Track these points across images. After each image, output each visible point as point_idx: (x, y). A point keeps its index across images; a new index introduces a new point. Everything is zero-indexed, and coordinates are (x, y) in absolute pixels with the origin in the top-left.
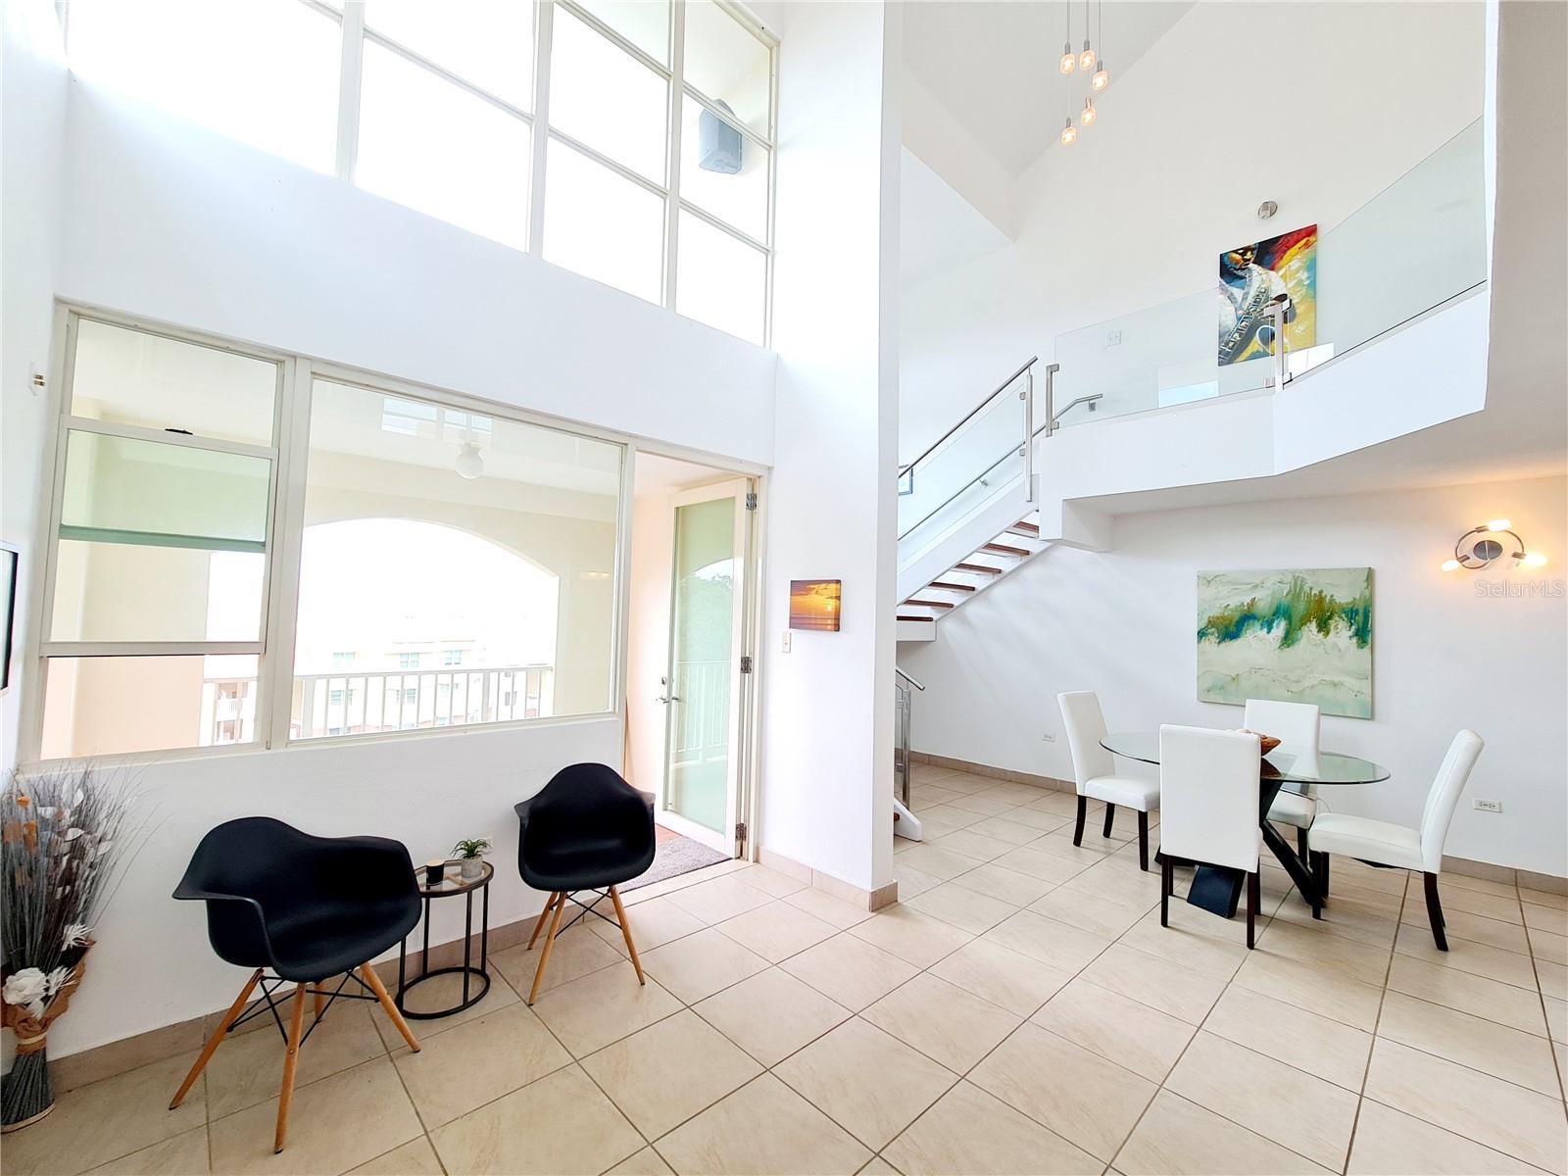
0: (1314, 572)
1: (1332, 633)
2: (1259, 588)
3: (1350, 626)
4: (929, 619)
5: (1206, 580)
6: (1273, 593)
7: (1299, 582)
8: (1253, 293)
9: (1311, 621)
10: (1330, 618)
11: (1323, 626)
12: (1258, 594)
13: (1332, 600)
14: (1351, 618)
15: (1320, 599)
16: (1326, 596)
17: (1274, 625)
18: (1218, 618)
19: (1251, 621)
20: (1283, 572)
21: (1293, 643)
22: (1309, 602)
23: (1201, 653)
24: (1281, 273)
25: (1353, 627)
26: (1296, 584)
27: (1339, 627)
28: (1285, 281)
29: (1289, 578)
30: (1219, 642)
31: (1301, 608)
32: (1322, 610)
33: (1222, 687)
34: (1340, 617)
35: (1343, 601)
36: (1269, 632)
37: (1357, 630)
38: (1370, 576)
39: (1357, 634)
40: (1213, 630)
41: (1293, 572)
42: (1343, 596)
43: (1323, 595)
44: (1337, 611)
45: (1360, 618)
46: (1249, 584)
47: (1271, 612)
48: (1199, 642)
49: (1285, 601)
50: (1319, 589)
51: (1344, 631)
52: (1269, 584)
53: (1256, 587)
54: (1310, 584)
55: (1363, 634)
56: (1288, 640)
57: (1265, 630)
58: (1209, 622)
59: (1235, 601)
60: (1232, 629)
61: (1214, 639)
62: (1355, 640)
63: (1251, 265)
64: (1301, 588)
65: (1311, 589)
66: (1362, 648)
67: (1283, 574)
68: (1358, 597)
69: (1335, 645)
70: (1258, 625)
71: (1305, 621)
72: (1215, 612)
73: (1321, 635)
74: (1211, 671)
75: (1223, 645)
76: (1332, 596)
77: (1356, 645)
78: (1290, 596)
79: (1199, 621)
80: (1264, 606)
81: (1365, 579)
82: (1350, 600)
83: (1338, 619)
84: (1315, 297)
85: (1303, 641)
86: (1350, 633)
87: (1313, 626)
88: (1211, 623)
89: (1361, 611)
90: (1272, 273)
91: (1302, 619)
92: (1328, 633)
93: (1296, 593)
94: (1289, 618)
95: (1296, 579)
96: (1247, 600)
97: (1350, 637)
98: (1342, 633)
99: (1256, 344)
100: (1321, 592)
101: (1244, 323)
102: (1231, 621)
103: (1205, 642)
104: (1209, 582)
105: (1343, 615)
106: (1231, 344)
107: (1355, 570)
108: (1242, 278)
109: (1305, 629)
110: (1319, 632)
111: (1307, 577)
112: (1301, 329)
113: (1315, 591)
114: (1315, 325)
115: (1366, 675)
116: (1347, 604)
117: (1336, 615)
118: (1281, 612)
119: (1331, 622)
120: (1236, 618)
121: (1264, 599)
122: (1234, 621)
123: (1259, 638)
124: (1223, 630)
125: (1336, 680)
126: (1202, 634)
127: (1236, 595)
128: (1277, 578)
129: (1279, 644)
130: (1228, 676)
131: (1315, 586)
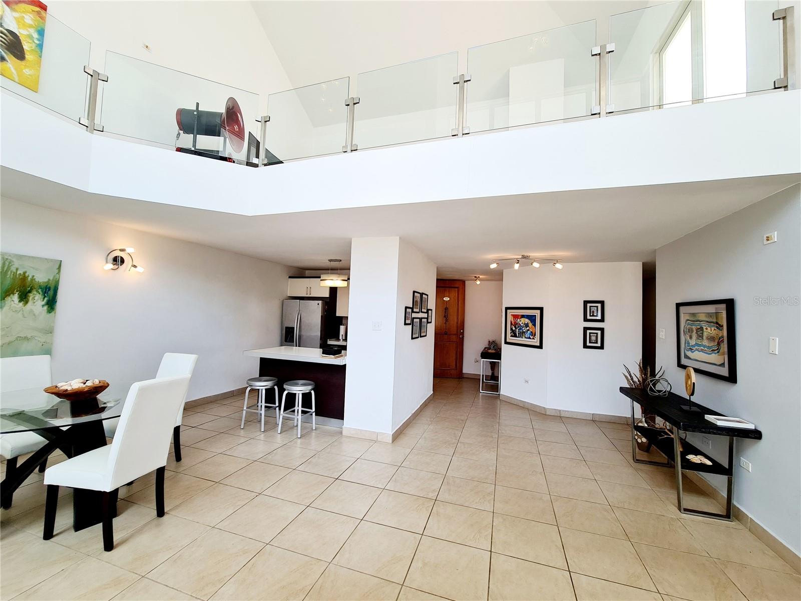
0: (20, 257)
1: (30, 303)
3: (44, 298)
7: (7, 263)
9: (14, 294)
10: (30, 292)
11: (24, 297)
13: (33, 279)
14: (45, 293)
15: (24, 277)
16: (28, 276)
22: (14, 279)
25: (46, 299)
26: (3, 264)
27: (36, 298)
28: (18, 24)
31: (6, 283)
32: (24, 286)
34: (37, 291)
35: (41, 281)
37: (48, 301)
38: (60, 265)
39: (47, 304)
42: (41, 277)
43: (27, 275)
44: (36, 287)
45: (51, 293)
50: (24, 270)
51: (39, 301)
54: (16, 266)
55: (51, 304)
62: (46, 308)
64: (9, 267)
65: (17, 269)
66: (50, 313)
68: (51, 278)
69: (31, 311)
71: (8, 293)
73: (21, 304)
76: (33, 276)
77: (46, 311)
81: (58, 267)
82: (46, 280)
83: (35, 293)
84: (40, 56)
85: (5, 308)
86: (44, 303)
87: (16, 297)
89: (52, 288)
91: (6, 292)
92: (27, 302)
95: (4, 260)
97: (43, 306)
98: (37, 302)
100: (25, 273)
105: (40, 291)
107: (52, 260)
109: (8, 299)
110: (20, 301)
111: (14, 260)
112: (27, 72)
113: (20, 272)
114: (39, 76)
115: (50, 331)
116: (44, 283)
117: (34, 290)
119: (30, 294)
125: (29, 336)
131: (20, 267)
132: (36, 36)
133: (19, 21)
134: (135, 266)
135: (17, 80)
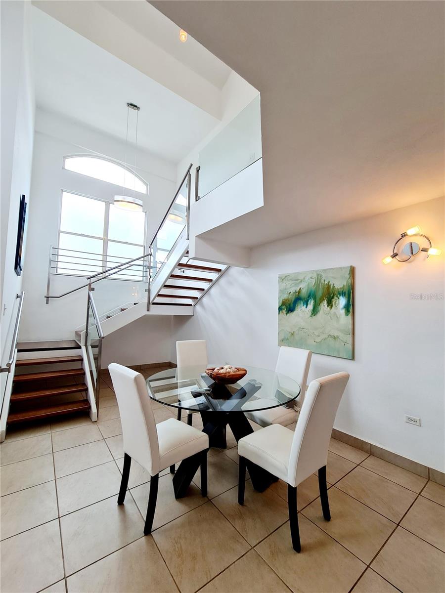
0: (325, 270)
1: (334, 307)
2: (303, 282)
4: (190, 305)
5: (282, 279)
6: (308, 284)
7: (319, 277)
9: (324, 300)
10: (333, 298)
11: (330, 304)
12: (302, 286)
13: (334, 287)
15: (329, 286)
17: (309, 303)
18: (286, 300)
19: (299, 301)
20: (312, 272)
21: (317, 313)
22: (323, 288)
23: (280, 320)
27: (337, 302)
29: (315, 275)
30: (287, 314)
31: (319, 294)
32: (329, 293)
33: (288, 339)
36: (306, 308)
37: (345, 305)
38: (352, 271)
39: (345, 307)
40: (284, 306)
41: (316, 271)
42: (339, 284)
43: (330, 284)
44: (336, 292)
46: (298, 280)
47: (307, 296)
48: (279, 313)
49: (313, 289)
51: (339, 305)
52: (306, 279)
53: (301, 281)
54: (324, 278)
55: (350, 308)
56: (315, 311)
57: (305, 306)
58: (283, 302)
59: (294, 289)
60: (292, 305)
61: (284, 311)
62: (344, 311)
64: (320, 281)
65: (324, 281)
66: (347, 315)
67: (312, 273)
68: (345, 285)
69: (335, 314)
70: (302, 303)
71: (322, 300)
72: (285, 296)
73: (329, 308)
74: (283, 330)
75: (288, 315)
76: (334, 284)
77: (345, 314)
78: (315, 286)
79: (279, 302)
80: (304, 293)
81: (349, 273)
82: (342, 286)
85: (321, 312)
87: (325, 303)
88: (284, 303)
89: (347, 293)
91: (320, 299)
92: (332, 307)
93: (318, 284)
94: (315, 299)
95: (318, 275)
96: (298, 289)
97: (342, 309)
100: (329, 282)
102: (291, 301)
103: (281, 314)
104: (283, 280)
105: (339, 296)
107: (344, 268)
109: (322, 304)
110: (328, 306)
111: (322, 274)
113: (326, 282)
116: (340, 288)
117: (335, 296)
118: (311, 295)
119: (333, 300)
120: (293, 300)
121: (304, 288)
122: (293, 301)
123: (303, 311)
124: (288, 307)
125: (335, 335)
126: (280, 309)
127: (293, 286)
128: (310, 276)
129: (310, 314)
130: (289, 332)
131: (327, 279)
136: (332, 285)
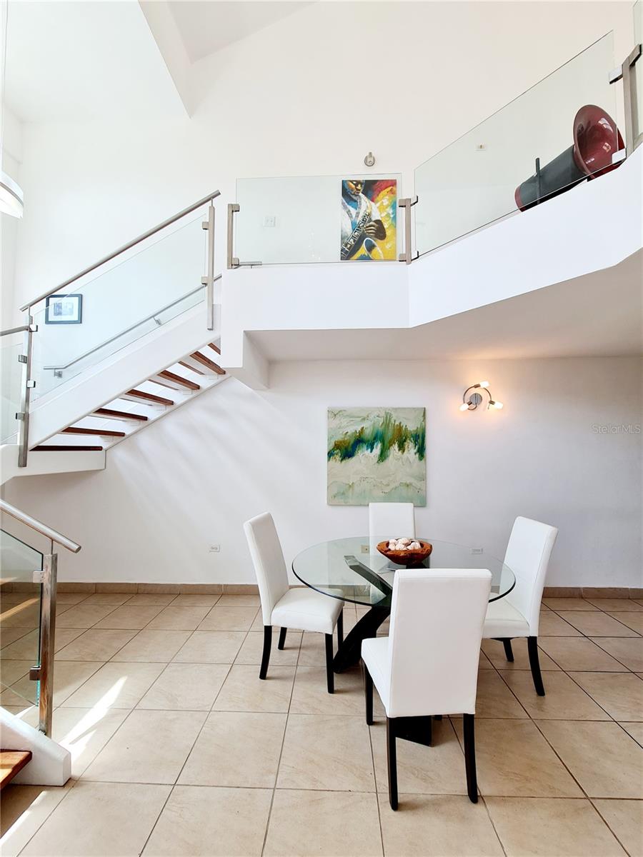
0: (396, 409)
1: (406, 451)
2: (366, 420)
3: (415, 446)
4: (99, 448)
5: (333, 414)
6: (374, 423)
8: (362, 214)
9: (395, 443)
10: (405, 441)
11: (402, 447)
12: (366, 425)
13: (406, 429)
14: (416, 441)
15: (400, 427)
17: (375, 446)
18: (341, 442)
19: (361, 444)
20: (379, 409)
21: (385, 458)
22: (394, 430)
23: (330, 469)
24: (378, 204)
25: (417, 447)
26: (387, 417)
27: (410, 447)
28: (380, 211)
29: (383, 414)
30: (342, 460)
31: (389, 435)
32: (401, 436)
33: (343, 494)
34: (410, 440)
35: (411, 430)
36: (371, 452)
37: (419, 448)
38: (424, 413)
39: (418, 451)
40: (338, 451)
41: (385, 409)
42: (412, 427)
43: (401, 425)
44: (408, 436)
45: (420, 441)
46: (360, 417)
47: (372, 439)
48: (329, 460)
49: (380, 430)
50: (399, 421)
52: (371, 417)
53: (364, 419)
54: (394, 418)
55: (421, 451)
56: (383, 456)
57: (369, 450)
58: (335, 445)
59: (352, 429)
60: (350, 449)
61: (338, 458)
62: (417, 455)
63: (361, 194)
64: (390, 420)
65: (395, 421)
66: (421, 460)
67: (380, 411)
68: (419, 426)
69: (408, 459)
70: (365, 446)
71: (391, 443)
72: (339, 438)
73: (400, 452)
74: (336, 482)
75: (344, 462)
76: (406, 426)
77: (419, 459)
78: (383, 426)
79: (329, 444)
80: (368, 433)
81: (422, 415)
82: (415, 429)
84: (395, 227)
85: (391, 456)
86: (415, 451)
87: (396, 447)
88: (337, 446)
89: (421, 436)
90: (372, 203)
91: (390, 442)
92: (404, 451)
93: (387, 423)
94: (383, 441)
95: (387, 414)
96: (359, 429)
97: (415, 454)
98: (411, 450)
99: (363, 250)
100: (400, 423)
101: (356, 233)
102: (349, 443)
103: (332, 461)
104: (335, 415)
105: (412, 439)
106: (349, 246)
107: (417, 409)
108: (356, 201)
109: (392, 448)
110: (399, 450)
111: (393, 413)
112: (388, 246)
113: (397, 423)
114: (396, 245)
115: (423, 478)
116: (414, 431)
118: (379, 437)
119: (405, 443)
120: (352, 442)
121: (368, 428)
122: (351, 444)
123: (366, 456)
124: (345, 450)
125: (408, 482)
126: (330, 454)
127: (351, 425)
128: (376, 414)
129: (377, 459)
130: (347, 484)
131: (397, 419)
132: (391, 211)
133: (381, 209)
134: (492, 402)
135: (383, 258)
136: (404, 427)
